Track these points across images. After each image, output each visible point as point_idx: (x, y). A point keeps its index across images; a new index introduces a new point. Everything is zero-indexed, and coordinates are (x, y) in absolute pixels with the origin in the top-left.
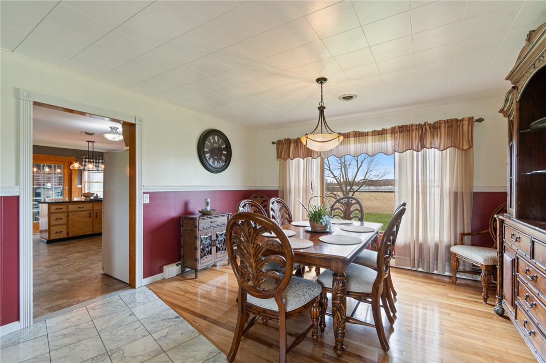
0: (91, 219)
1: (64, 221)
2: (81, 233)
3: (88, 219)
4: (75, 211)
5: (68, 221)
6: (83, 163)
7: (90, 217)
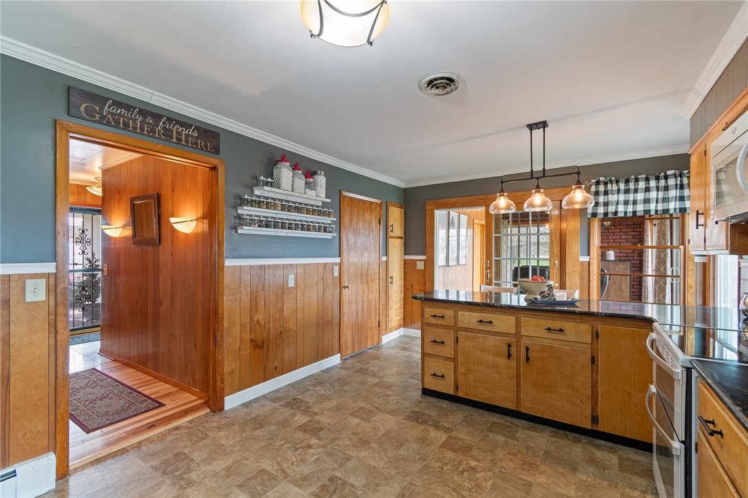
0: (514, 363)
1: (448, 351)
2: (482, 396)
3: (502, 361)
4: (472, 330)
5: (456, 351)
6: (593, 189)
7: (509, 355)
